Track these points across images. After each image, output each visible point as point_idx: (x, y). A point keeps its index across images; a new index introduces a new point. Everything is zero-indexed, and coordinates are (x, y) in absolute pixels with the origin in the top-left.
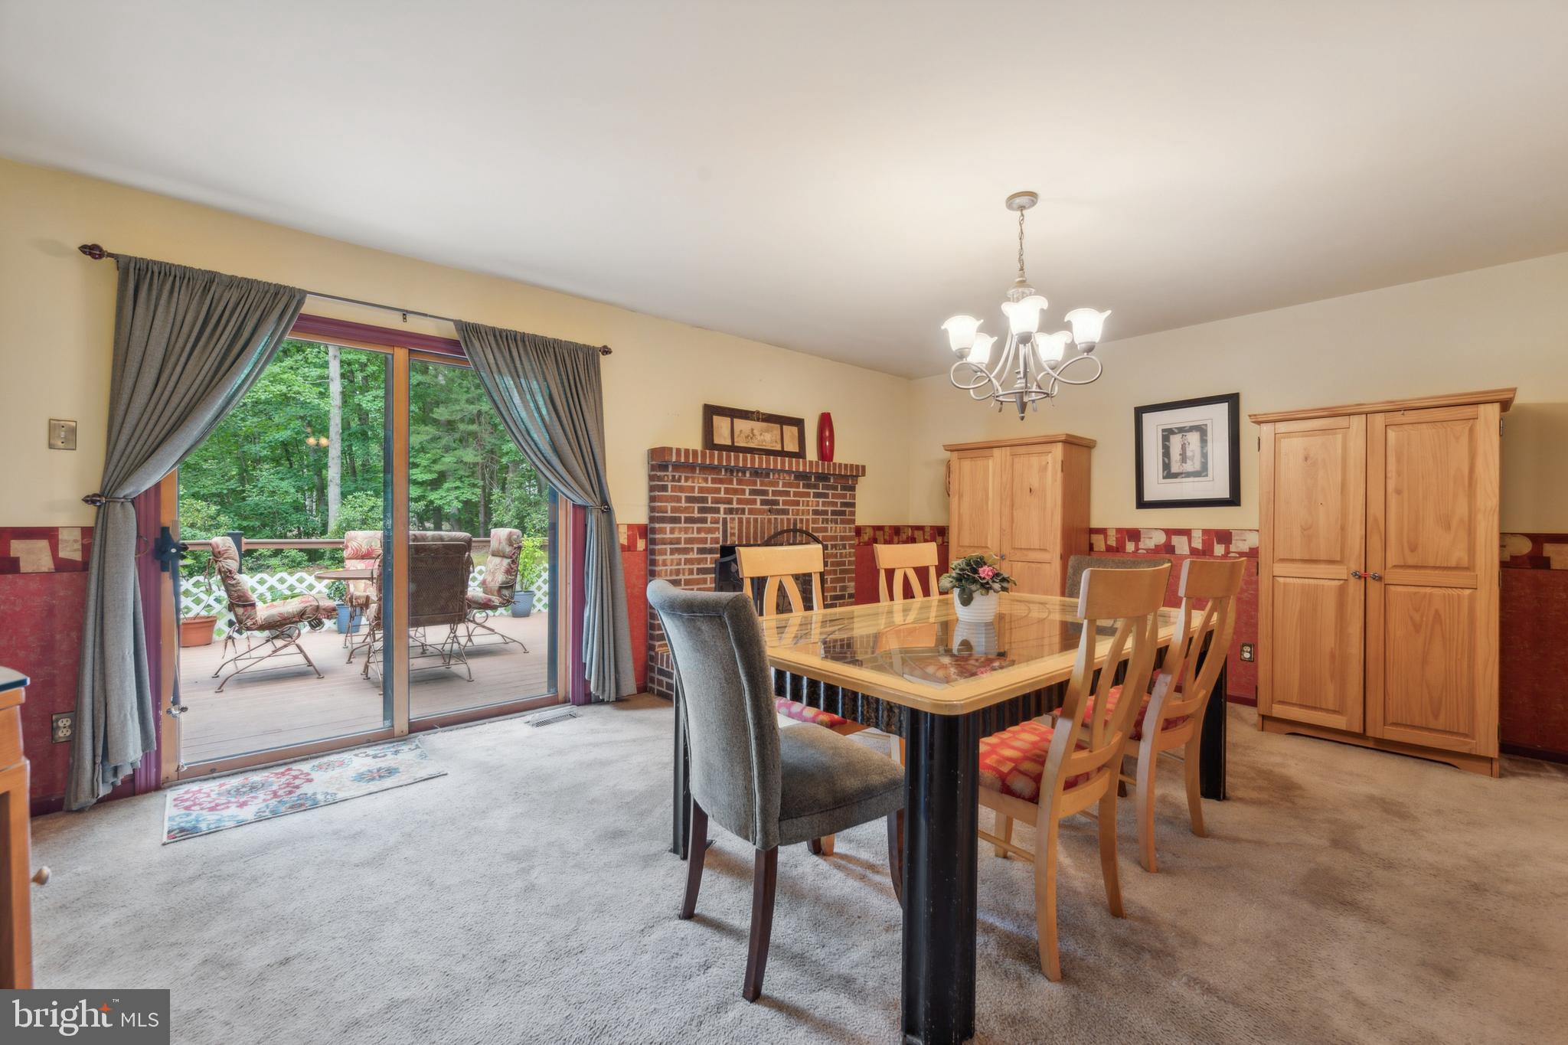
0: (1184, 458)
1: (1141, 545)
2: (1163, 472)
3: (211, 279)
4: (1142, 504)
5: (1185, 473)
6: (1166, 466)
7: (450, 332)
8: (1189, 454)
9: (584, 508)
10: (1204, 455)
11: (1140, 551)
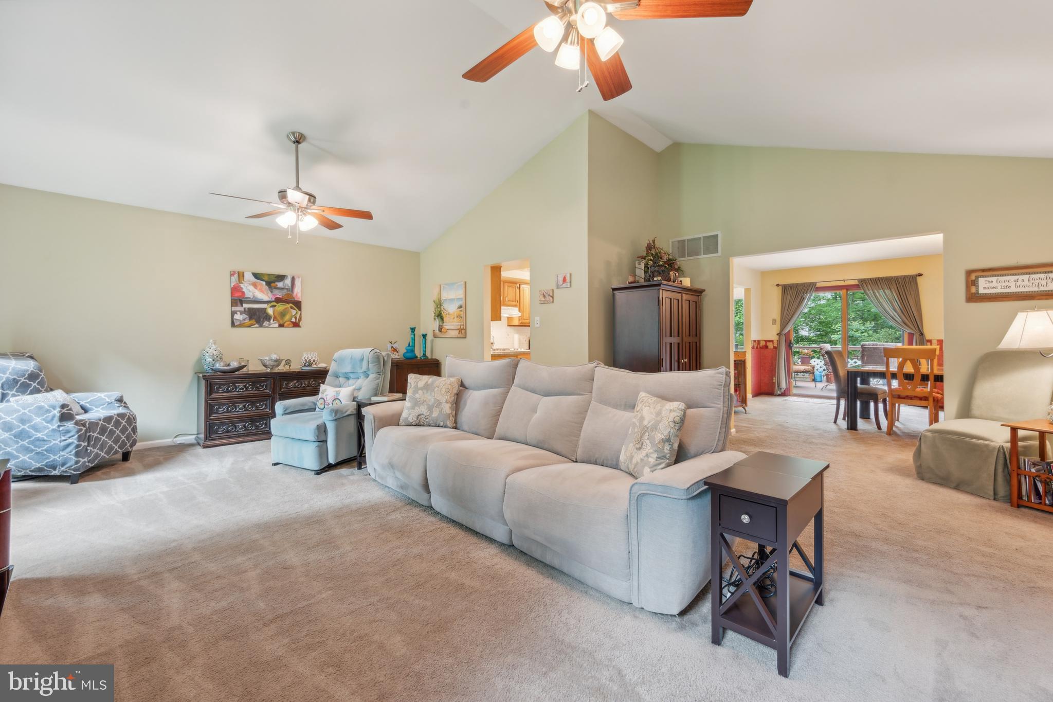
3: (797, 285)
7: (856, 282)
9: (913, 334)
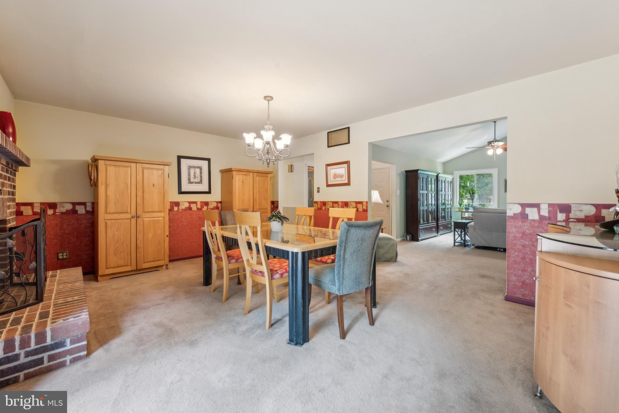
0: (195, 177)
1: (180, 208)
2: (188, 181)
4: (181, 192)
5: (195, 182)
6: (189, 179)
8: (196, 176)
10: (201, 177)
11: (180, 210)
